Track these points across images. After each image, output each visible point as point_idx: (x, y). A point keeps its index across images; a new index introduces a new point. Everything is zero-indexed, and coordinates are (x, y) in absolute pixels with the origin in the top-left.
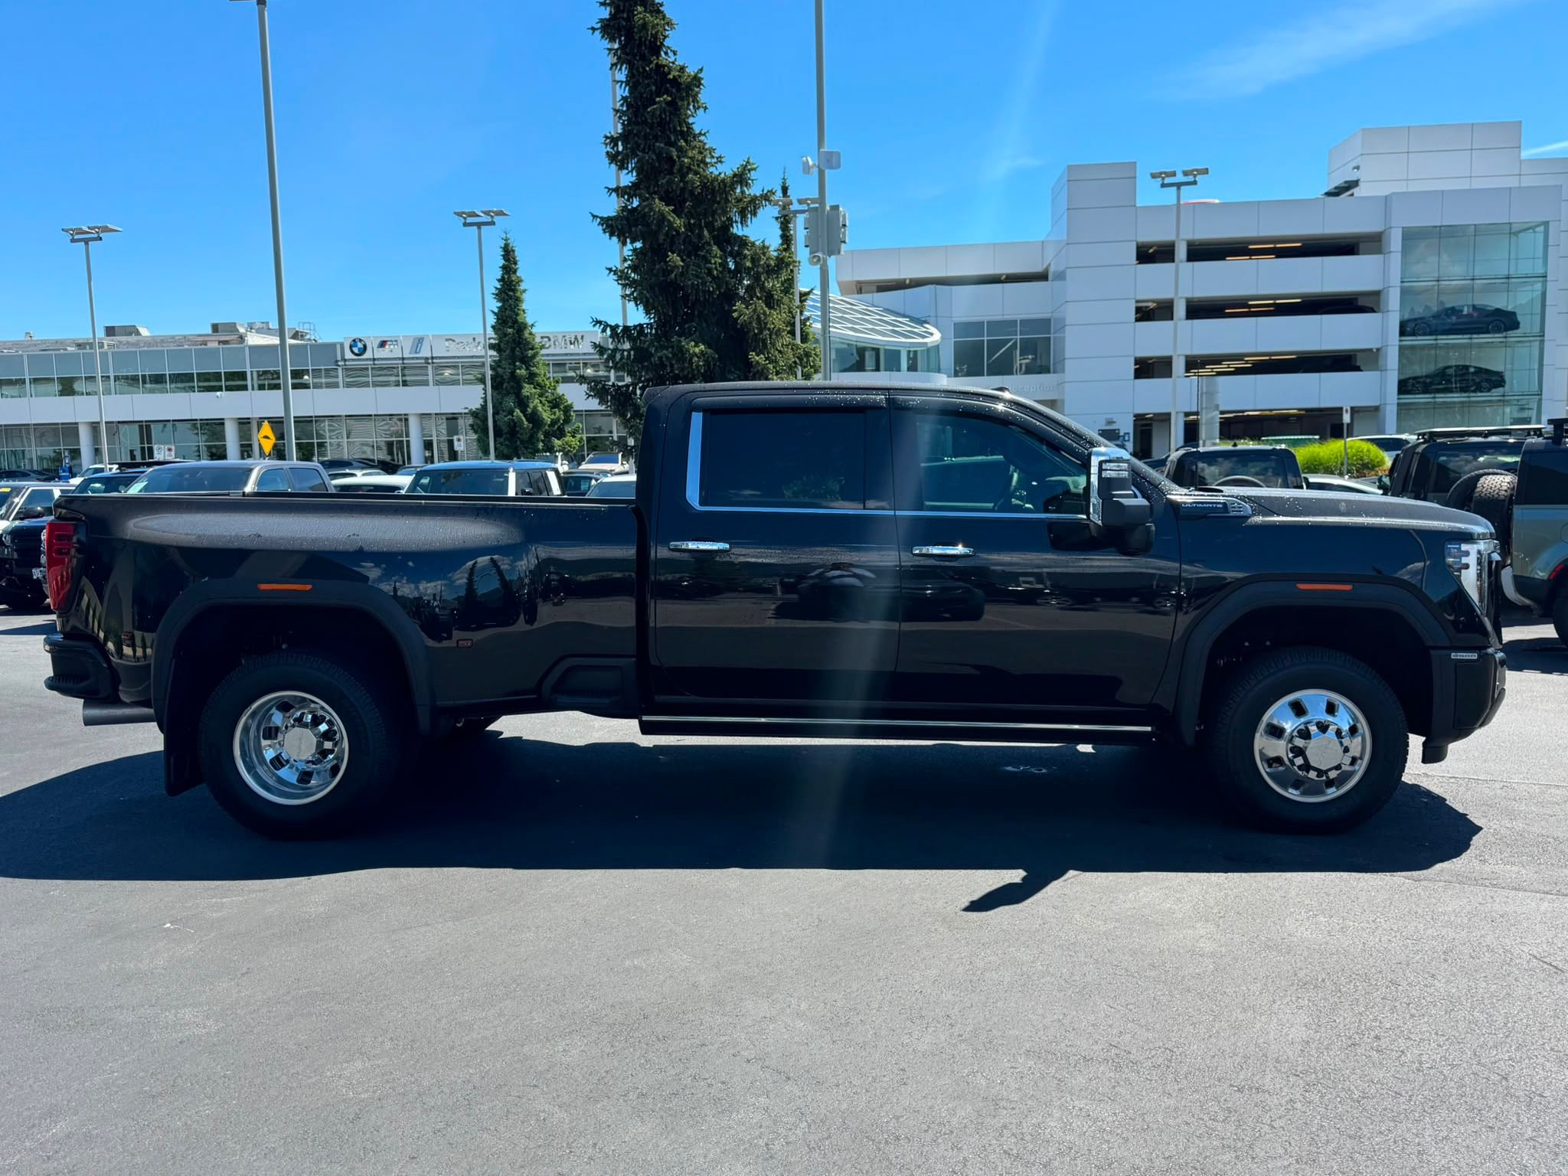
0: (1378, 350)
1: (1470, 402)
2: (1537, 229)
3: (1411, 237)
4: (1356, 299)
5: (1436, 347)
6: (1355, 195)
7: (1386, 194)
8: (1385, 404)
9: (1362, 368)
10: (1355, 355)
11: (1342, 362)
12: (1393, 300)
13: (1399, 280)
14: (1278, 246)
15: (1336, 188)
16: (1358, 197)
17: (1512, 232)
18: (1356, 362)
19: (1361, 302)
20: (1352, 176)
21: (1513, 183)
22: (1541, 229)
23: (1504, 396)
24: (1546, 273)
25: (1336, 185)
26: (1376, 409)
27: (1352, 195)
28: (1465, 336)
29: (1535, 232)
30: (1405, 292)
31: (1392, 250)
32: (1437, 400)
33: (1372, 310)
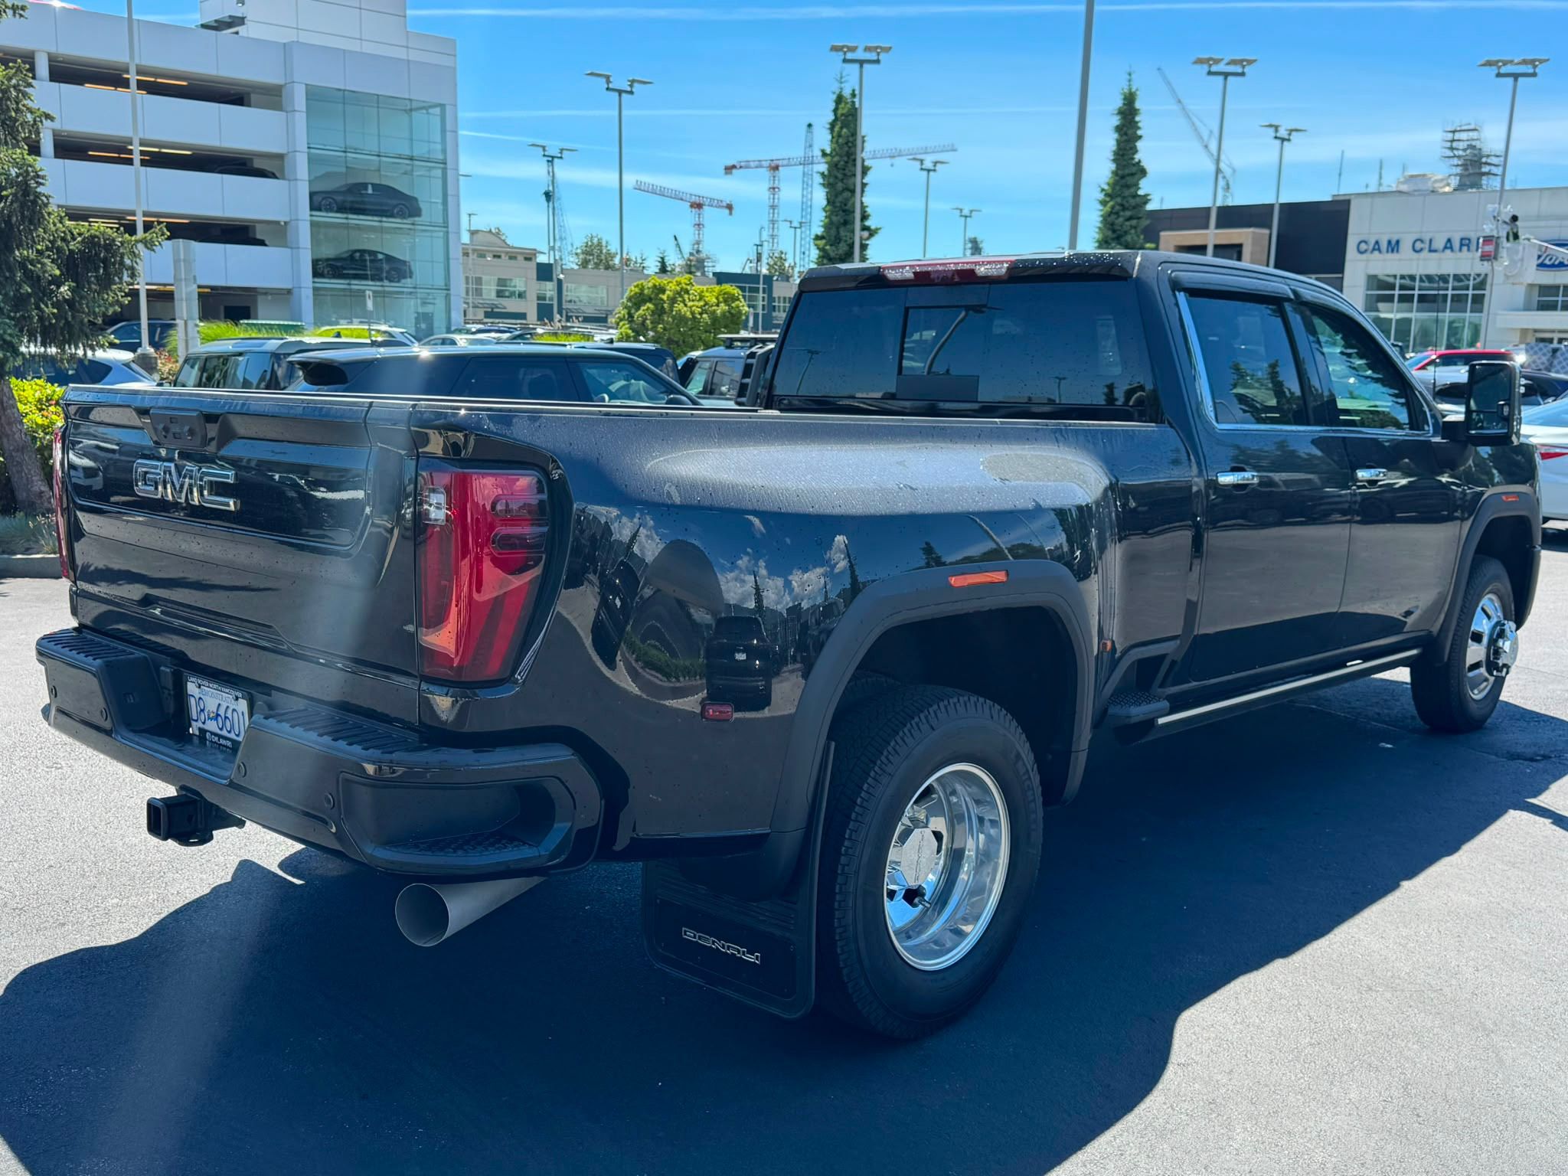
0: (285, 223)
1: (384, 292)
2: (431, 111)
3: (314, 95)
4: (251, 160)
5: (347, 226)
6: (240, 34)
7: (285, 41)
8: (300, 288)
9: (267, 242)
10: (254, 226)
11: (238, 233)
12: (301, 169)
13: (306, 146)
14: (159, 80)
15: (216, 21)
16: (243, 37)
17: (410, 108)
18: (255, 233)
19: (258, 164)
20: (238, 11)
21: (401, 54)
22: (437, 110)
23: (415, 288)
24: (445, 159)
25: (216, 18)
26: (289, 292)
27: (237, 33)
28: (376, 218)
29: (428, 113)
30: (312, 160)
31: (296, 109)
32: (353, 287)
33: (273, 176)
